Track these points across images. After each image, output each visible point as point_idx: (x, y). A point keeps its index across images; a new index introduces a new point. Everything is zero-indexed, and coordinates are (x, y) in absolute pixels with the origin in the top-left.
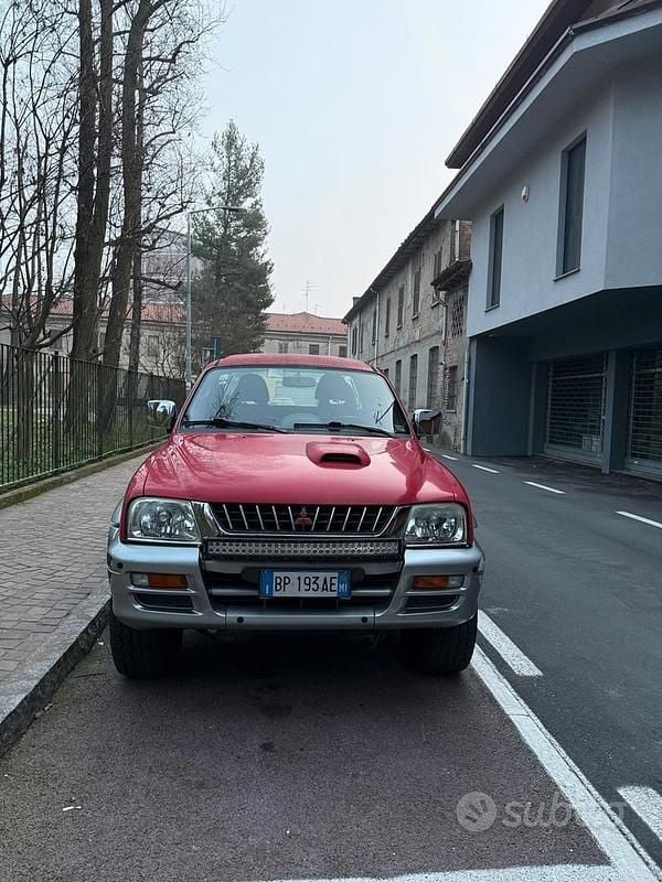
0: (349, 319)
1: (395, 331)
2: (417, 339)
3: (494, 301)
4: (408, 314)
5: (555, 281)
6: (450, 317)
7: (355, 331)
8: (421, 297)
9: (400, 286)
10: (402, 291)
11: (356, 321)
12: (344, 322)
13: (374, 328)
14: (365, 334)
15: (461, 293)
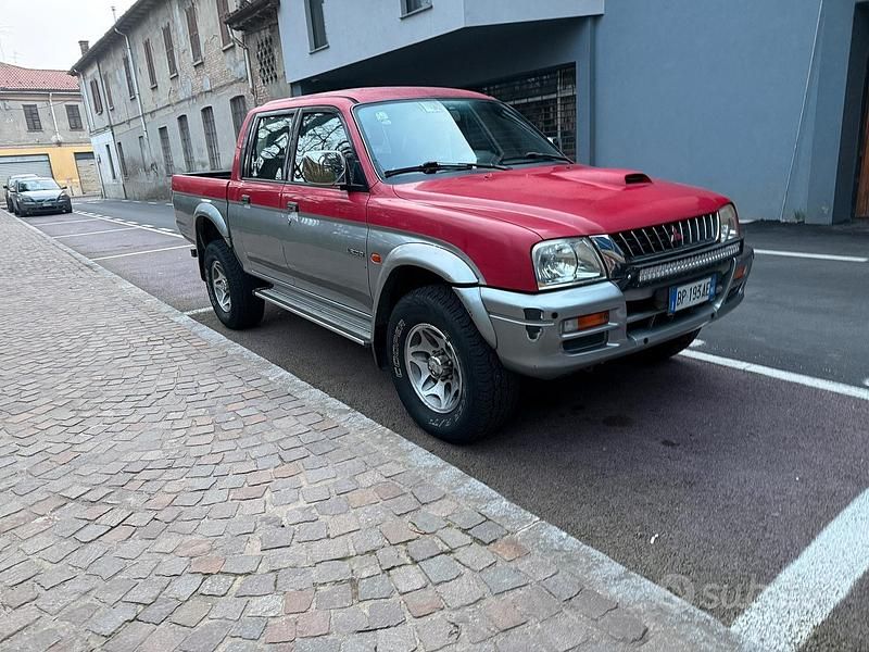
0: (80, 69)
1: (167, 81)
2: (208, 89)
3: (319, 40)
4: (185, 60)
5: (402, 19)
6: (255, 62)
7: (94, 84)
8: (202, 39)
9: (163, 25)
10: (167, 32)
11: (93, 72)
12: (72, 73)
13: (129, 79)
14: (113, 88)
15: (266, 34)
